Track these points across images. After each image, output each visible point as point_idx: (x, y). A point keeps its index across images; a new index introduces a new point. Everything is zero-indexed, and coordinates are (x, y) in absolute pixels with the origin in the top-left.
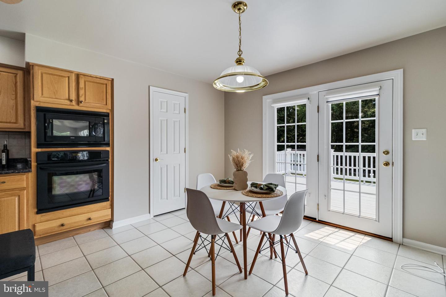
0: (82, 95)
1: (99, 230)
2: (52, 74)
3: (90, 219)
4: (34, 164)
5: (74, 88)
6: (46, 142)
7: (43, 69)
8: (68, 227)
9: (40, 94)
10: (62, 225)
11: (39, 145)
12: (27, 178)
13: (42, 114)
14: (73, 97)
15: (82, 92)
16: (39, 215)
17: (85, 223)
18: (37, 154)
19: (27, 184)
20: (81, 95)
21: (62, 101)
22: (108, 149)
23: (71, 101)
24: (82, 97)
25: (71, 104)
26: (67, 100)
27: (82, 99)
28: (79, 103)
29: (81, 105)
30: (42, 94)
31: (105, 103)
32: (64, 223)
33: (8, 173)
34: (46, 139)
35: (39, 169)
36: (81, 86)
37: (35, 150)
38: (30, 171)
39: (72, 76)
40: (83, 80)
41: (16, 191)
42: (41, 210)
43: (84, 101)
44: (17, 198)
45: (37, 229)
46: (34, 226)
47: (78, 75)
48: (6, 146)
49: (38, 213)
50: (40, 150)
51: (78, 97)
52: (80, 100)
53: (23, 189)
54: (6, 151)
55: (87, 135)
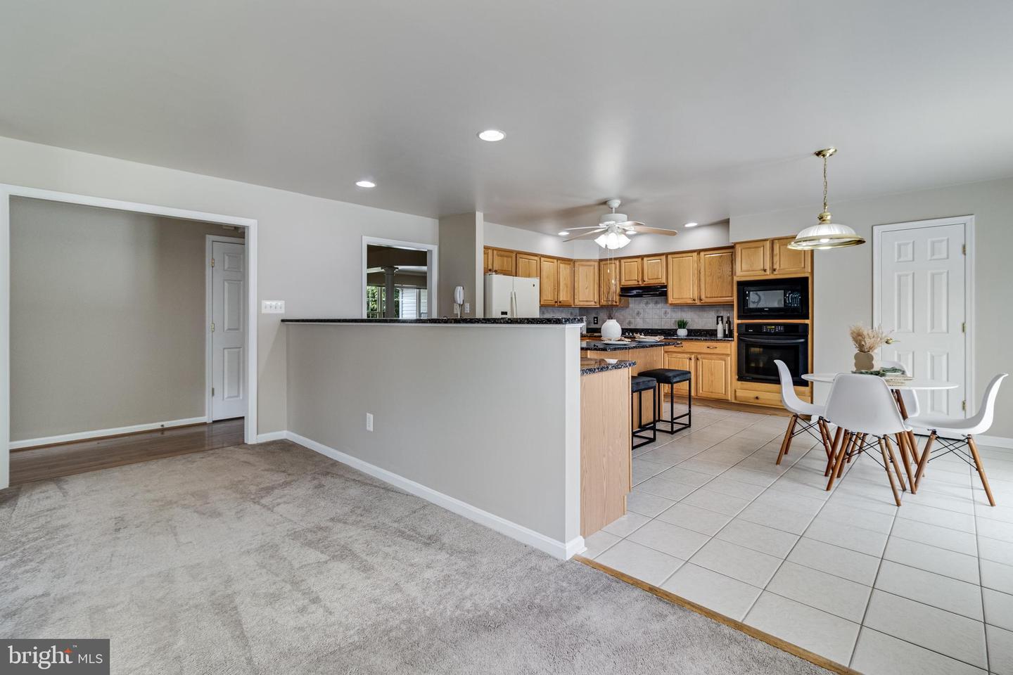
0: (777, 262)
2: (749, 248)
4: (736, 334)
5: (768, 256)
7: (743, 245)
8: (763, 402)
9: (740, 269)
10: (757, 398)
11: (739, 318)
12: (731, 346)
13: (742, 287)
14: (768, 267)
15: (776, 259)
16: (740, 383)
18: (738, 324)
19: (731, 352)
20: (775, 262)
21: (758, 272)
22: (807, 321)
23: (766, 270)
24: (776, 264)
25: (766, 273)
26: (762, 270)
27: (776, 266)
28: (774, 271)
29: (775, 273)
30: (742, 269)
31: (803, 266)
32: (759, 397)
33: (718, 340)
34: (745, 312)
35: (739, 339)
36: (775, 253)
37: (736, 321)
38: (733, 340)
39: (768, 244)
40: (778, 245)
41: (723, 356)
42: (741, 377)
43: (778, 268)
44: (724, 363)
45: (738, 394)
46: (735, 391)
47: (773, 241)
48: (728, 318)
49: (738, 380)
50: (740, 321)
51: (773, 265)
52: (775, 267)
53: (728, 355)
54: (729, 322)
55: (782, 305)
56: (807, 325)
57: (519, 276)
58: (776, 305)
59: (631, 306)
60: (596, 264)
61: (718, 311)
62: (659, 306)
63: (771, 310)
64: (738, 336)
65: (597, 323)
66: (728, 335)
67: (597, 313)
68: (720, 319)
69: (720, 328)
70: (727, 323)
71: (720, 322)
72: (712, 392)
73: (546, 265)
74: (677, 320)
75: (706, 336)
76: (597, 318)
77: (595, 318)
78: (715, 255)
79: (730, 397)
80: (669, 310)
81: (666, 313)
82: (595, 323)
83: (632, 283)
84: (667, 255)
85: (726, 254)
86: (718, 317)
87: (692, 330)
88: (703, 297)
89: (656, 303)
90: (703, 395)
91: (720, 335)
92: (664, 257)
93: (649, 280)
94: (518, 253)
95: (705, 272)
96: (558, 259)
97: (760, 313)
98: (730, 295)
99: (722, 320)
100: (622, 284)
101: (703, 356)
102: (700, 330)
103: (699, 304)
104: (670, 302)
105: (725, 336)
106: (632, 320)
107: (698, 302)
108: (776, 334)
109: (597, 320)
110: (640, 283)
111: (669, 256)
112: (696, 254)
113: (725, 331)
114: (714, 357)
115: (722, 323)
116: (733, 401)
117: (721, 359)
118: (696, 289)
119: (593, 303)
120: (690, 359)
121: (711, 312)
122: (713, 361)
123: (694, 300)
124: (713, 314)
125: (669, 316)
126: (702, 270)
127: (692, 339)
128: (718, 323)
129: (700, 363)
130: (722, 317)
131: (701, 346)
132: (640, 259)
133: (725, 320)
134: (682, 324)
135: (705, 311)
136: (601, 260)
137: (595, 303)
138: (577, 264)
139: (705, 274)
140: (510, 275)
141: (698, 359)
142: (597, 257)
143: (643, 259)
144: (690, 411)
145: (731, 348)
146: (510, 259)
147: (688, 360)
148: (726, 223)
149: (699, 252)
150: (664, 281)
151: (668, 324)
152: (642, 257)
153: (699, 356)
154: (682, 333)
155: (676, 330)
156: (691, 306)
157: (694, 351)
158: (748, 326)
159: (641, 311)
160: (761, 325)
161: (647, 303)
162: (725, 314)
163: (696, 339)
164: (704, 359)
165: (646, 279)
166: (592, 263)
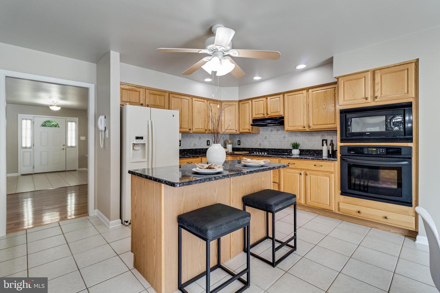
0: (378, 90)
1: (400, 235)
2: (351, 80)
3: (386, 218)
4: (339, 155)
5: (370, 85)
6: (347, 138)
7: (345, 78)
8: (364, 216)
9: (343, 99)
10: (359, 212)
11: (342, 141)
12: (334, 165)
13: (344, 115)
14: (369, 95)
15: (377, 87)
16: (343, 196)
17: (381, 220)
18: (341, 147)
19: (335, 170)
20: (376, 91)
21: (360, 100)
22: (411, 144)
23: (366, 99)
24: (377, 92)
25: (367, 101)
26: (363, 98)
27: (378, 94)
28: (375, 99)
29: (376, 100)
30: (344, 99)
31: (406, 92)
32: (361, 211)
33: (323, 160)
34: (346, 136)
35: (342, 159)
36: (376, 81)
37: (339, 144)
38: (337, 161)
39: (369, 75)
40: (379, 75)
41: (328, 173)
42: (344, 193)
43: (379, 96)
44: (328, 179)
45: (341, 207)
46: (339, 204)
47: (374, 72)
48: (332, 141)
49: (341, 194)
50: (343, 144)
51: (374, 94)
52: (376, 95)
53: (332, 173)
54: (332, 144)
55: (384, 129)
56: (411, 148)
57: (171, 109)
58: (376, 129)
59: (261, 132)
60: (237, 104)
61: (323, 135)
62: (280, 132)
63: (372, 133)
64: (341, 157)
65: (240, 145)
66: (332, 155)
67: (240, 138)
68: (324, 142)
69: (325, 149)
70: (330, 145)
71: (325, 144)
72: (318, 203)
73: (197, 104)
74: (292, 142)
75: (314, 155)
76: (240, 141)
77: (238, 141)
78: (320, 91)
79: (334, 208)
80: (287, 136)
81: (284, 137)
82: (238, 145)
83: (260, 116)
84: (284, 94)
85: (330, 89)
86: (323, 140)
87: (303, 150)
88: (311, 125)
89: (278, 130)
90: (311, 204)
91: (325, 154)
92: (282, 95)
93: (272, 113)
94: (170, 93)
95: (313, 105)
96: (208, 100)
97: (361, 136)
98: (333, 122)
99: (326, 143)
100: (253, 117)
101: (311, 172)
102: (309, 150)
103: (308, 130)
104: (286, 129)
105: (329, 156)
106: (262, 143)
107: (307, 129)
108: (377, 156)
109: (240, 143)
110: (265, 116)
111: (285, 95)
112: (305, 91)
113: (329, 151)
114: (320, 173)
115: (327, 145)
116: (337, 212)
117: (326, 176)
118: (305, 119)
119: (235, 131)
120: (300, 174)
121: (318, 137)
122: (319, 177)
123: (304, 127)
124: (319, 138)
125: (286, 139)
126: (310, 105)
127: (302, 158)
128: (323, 145)
129: (308, 177)
130: (326, 140)
131: (309, 164)
132: (265, 99)
133: (329, 142)
134: (296, 146)
135: (313, 136)
136: (240, 101)
137: (236, 131)
138: (223, 104)
139: (313, 107)
140: (164, 108)
141: (306, 175)
142: (237, 99)
143: (267, 98)
144: (295, 234)
145: (335, 166)
146: (163, 97)
147: (299, 175)
148: (329, 63)
149: (308, 89)
150: (282, 113)
151: (286, 145)
152: (266, 97)
153: (308, 172)
154: (296, 152)
155: (291, 150)
156: (303, 132)
157: (304, 168)
158: (350, 149)
159: (268, 136)
160: (362, 148)
161: (272, 130)
162: (329, 138)
163: (305, 158)
164: (312, 174)
165: (269, 113)
166: (235, 103)
